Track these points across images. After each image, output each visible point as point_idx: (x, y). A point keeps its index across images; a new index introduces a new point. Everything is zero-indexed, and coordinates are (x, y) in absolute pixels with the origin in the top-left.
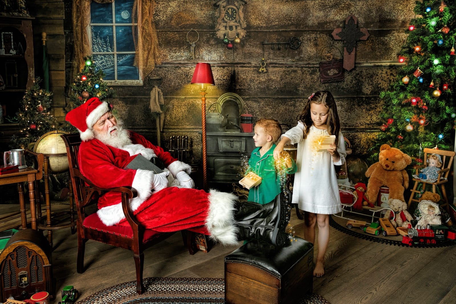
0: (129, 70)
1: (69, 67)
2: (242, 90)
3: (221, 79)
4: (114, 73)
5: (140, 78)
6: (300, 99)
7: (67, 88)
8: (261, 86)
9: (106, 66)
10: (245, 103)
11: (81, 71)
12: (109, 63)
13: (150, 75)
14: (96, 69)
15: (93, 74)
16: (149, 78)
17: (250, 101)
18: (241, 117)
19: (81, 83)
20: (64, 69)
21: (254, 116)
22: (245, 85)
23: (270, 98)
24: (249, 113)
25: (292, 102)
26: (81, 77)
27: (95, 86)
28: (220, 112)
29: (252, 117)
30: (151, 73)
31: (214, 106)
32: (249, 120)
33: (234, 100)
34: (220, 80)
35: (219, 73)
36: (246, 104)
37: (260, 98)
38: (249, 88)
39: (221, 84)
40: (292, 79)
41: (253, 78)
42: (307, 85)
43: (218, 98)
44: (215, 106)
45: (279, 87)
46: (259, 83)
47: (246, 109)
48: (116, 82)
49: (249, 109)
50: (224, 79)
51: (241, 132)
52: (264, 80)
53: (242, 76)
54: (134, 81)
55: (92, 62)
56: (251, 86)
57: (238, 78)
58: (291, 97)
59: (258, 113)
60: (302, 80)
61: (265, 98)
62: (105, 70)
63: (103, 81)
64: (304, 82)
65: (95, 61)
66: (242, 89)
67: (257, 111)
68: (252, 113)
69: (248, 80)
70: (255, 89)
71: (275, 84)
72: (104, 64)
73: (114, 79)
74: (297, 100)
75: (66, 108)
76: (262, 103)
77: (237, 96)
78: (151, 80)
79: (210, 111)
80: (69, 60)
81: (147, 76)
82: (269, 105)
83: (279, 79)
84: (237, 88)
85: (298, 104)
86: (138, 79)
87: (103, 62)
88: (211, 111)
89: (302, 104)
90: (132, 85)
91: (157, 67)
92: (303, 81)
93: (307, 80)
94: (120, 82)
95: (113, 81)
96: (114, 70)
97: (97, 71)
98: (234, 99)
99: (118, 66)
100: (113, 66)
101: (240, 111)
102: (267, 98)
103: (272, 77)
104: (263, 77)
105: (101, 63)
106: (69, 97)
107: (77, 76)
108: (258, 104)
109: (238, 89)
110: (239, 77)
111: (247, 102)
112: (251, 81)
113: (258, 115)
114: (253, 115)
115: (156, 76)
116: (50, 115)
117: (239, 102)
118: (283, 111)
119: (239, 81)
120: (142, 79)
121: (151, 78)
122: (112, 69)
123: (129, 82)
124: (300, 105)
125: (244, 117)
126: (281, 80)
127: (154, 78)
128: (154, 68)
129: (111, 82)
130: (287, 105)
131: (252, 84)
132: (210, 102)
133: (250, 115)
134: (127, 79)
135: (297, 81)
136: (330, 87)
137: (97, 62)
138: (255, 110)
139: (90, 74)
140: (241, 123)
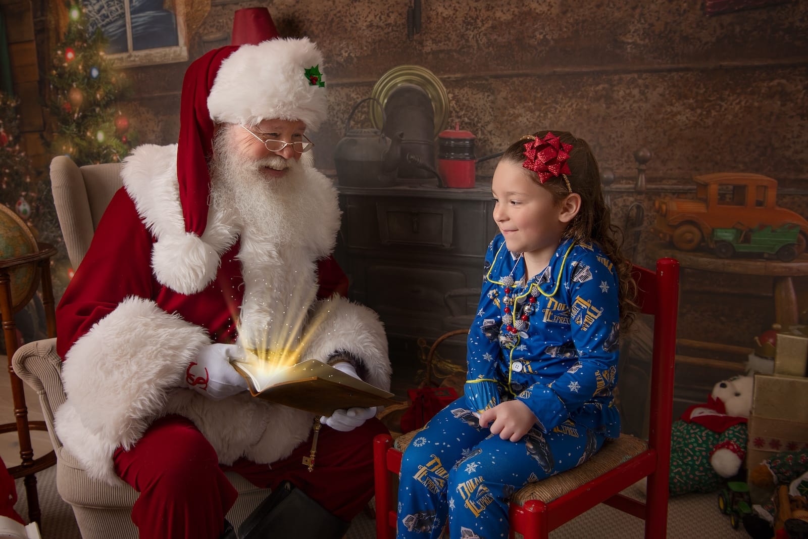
0: (155, 21)
1: (42, 29)
2: (441, 56)
3: (381, 24)
4: (125, 32)
5: (182, 40)
6: (629, 76)
7: (43, 83)
8: (500, 39)
9: (108, 17)
10: (450, 96)
11: (62, 37)
12: (113, 8)
13: (201, 31)
14: (91, 29)
15: (85, 41)
16: (200, 37)
17: (466, 89)
18: (441, 139)
19: (64, 67)
20: (33, 38)
21: (480, 136)
22: (449, 39)
23: (526, 75)
24: (463, 125)
25: (600, 87)
26: (65, 54)
27: (90, 73)
28: (381, 125)
29: (472, 141)
30: (204, 23)
31: (363, 107)
32: (462, 149)
33: (419, 88)
34: (378, 27)
35: (373, 6)
36: (454, 98)
37: (496, 77)
38: (463, 48)
39: (380, 41)
40: (598, 6)
41: (473, 14)
42: (652, 25)
43: (376, 82)
44: (365, 109)
45: (556, 36)
46: (493, 27)
47: (454, 114)
48: (130, 56)
49: (462, 113)
50: (389, 25)
51: (440, 186)
52: (508, 17)
53: (440, 10)
54: (167, 50)
55: (80, 10)
56: (467, 41)
57: (429, 18)
58: (597, 69)
59: (490, 127)
60: (634, 8)
61: (511, 76)
62: (108, 27)
63: (105, 57)
64: (642, 15)
65: (86, 6)
66: (441, 51)
67: (487, 118)
68: (472, 125)
69: (460, 20)
70: (479, 49)
71: (543, 28)
72: (103, 12)
73: (125, 50)
74: (616, 77)
75: (45, 134)
76: (503, 94)
77: (428, 74)
78: (204, 42)
79: (352, 123)
80: (39, 13)
81: (196, 33)
82: (526, 101)
83: (555, 11)
84: (427, 49)
85: (621, 93)
86: (177, 44)
87: (102, 7)
88: (357, 123)
89: (636, 92)
90: (166, 62)
91: (216, 6)
92: (638, 11)
93: (653, 6)
94: (140, 56)
95: (124, 55)
96: (124, 26)
97: (93, 33)
98: (418, 84)
99: (132, 13)
100: (122, 16)
101: (437, 120)
102: (518, 76)
103: (534, 5)
104: (505, 9)
105: (99, 11)
106: (47, 106)
107: (56, 50)
108: (491, 98)
109: (429, 53)
110: (433, 13)
111: (456, 91)
112: (469, 23)
113: (490, 132)
114: (475, 133)
115: (214, 30)
116: (20, 152)
117: (434, 93)
118: (569, 118)
119: (433, 26)
120: (185, 44)
121: (206, 38)
122: (120, 23)
123: (159, 54)
124: (629, 94)
125: (450, 140)
126: (565, 13)
127: (212, 37)
128: (208, 8)
129: (121, 59)
130: (582, 97)
131: (471, 34)
132: (353, 95)
133: (467, 134)
134: (153, 47)
135: (617, 14)
136: (738, 29)
137: (90, 8)
138: (481, 115)
139: (80, 43)
140: (442, 157)
